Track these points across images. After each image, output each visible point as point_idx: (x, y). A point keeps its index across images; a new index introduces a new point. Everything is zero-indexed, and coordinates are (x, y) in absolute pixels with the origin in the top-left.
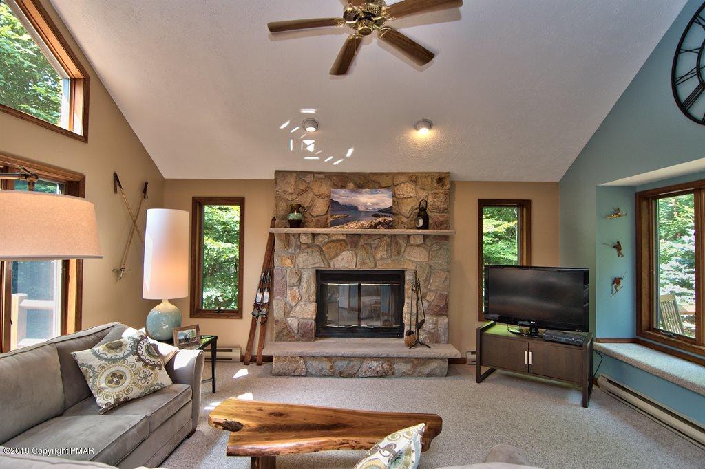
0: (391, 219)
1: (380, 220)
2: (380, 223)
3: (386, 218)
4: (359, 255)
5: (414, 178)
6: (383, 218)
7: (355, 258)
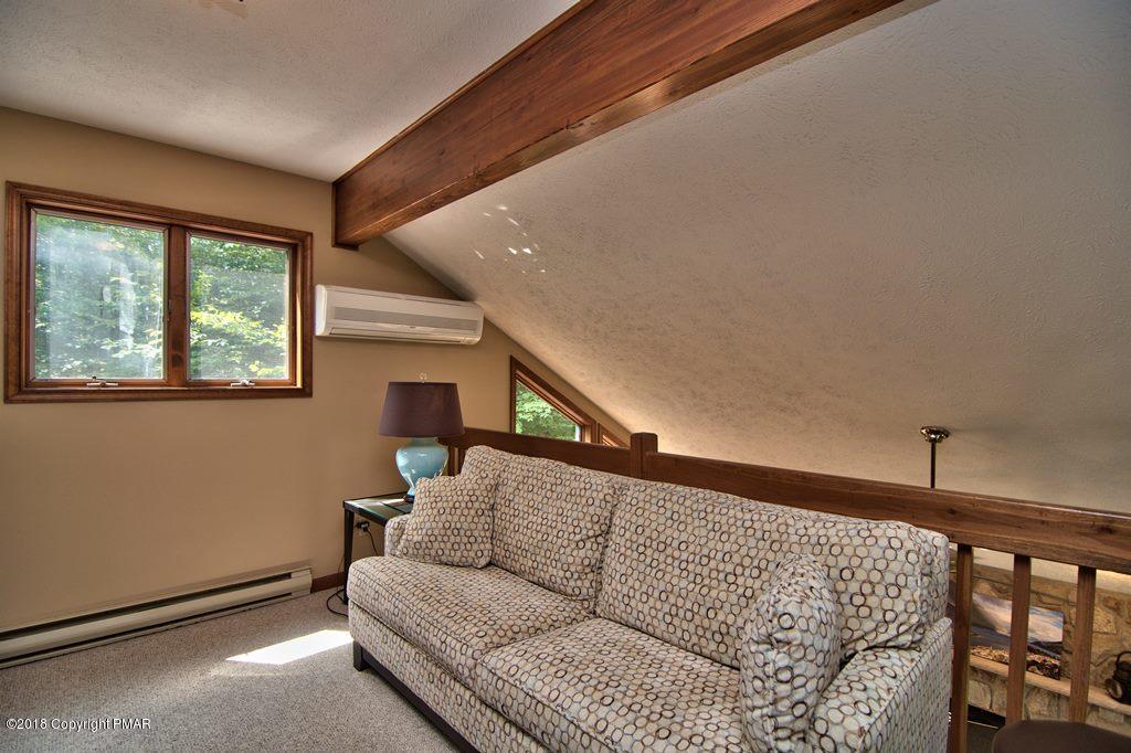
0: (1057, 663)
1: (1036, 657)
2: (1034, 663)
3: (1048, 659)
4: (996, 693)
5: (1112, 604)
6: (1042, 658)
7: (989, 696)
